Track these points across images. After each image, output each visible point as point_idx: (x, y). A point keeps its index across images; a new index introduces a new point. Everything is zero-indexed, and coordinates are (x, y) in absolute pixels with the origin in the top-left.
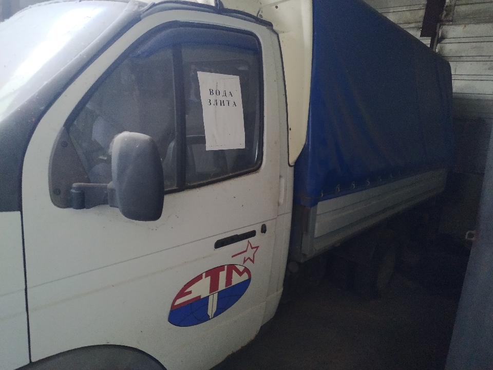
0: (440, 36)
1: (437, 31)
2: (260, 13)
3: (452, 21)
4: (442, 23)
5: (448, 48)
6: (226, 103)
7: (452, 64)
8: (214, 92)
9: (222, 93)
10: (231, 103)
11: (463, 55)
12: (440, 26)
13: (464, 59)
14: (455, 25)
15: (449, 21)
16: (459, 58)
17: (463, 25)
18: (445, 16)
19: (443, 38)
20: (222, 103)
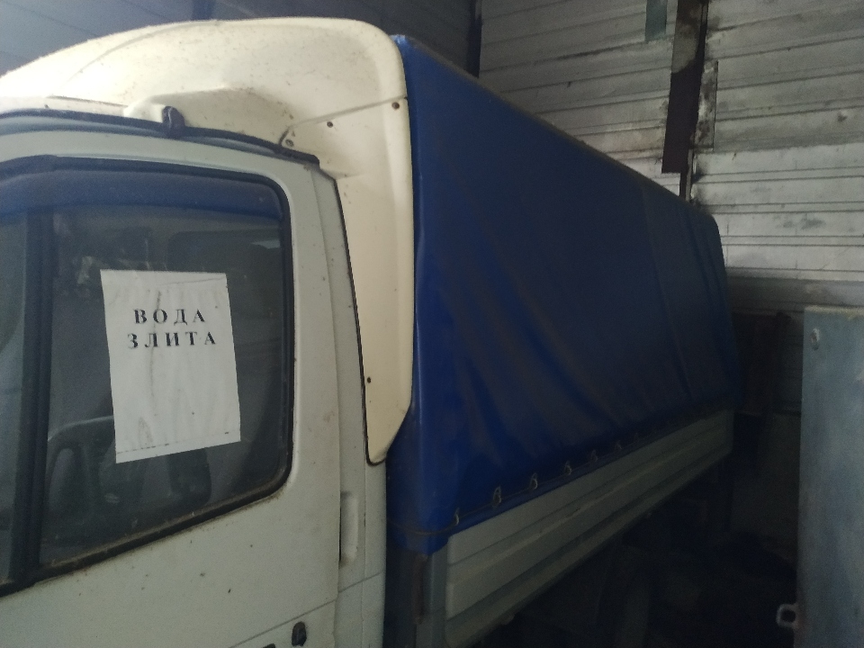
0: (695, 171)
1: (689, 163)
2: (289, 137)
3: (712, 146)
4: (697, 150)
5: (711, 191)
6: (184, 339)
7: (718, 219)
8: (149, 316)
9: (173, 316)
10: (200, 338)
11: (737, 202)
12: (693, 155)
13: (741, 209)
14: (719, 153)
15: (708, 147)
16: (731, 208)
17: (733, 154)
18: (700, 139)
19: (700, 174)
20: (171, 340)
